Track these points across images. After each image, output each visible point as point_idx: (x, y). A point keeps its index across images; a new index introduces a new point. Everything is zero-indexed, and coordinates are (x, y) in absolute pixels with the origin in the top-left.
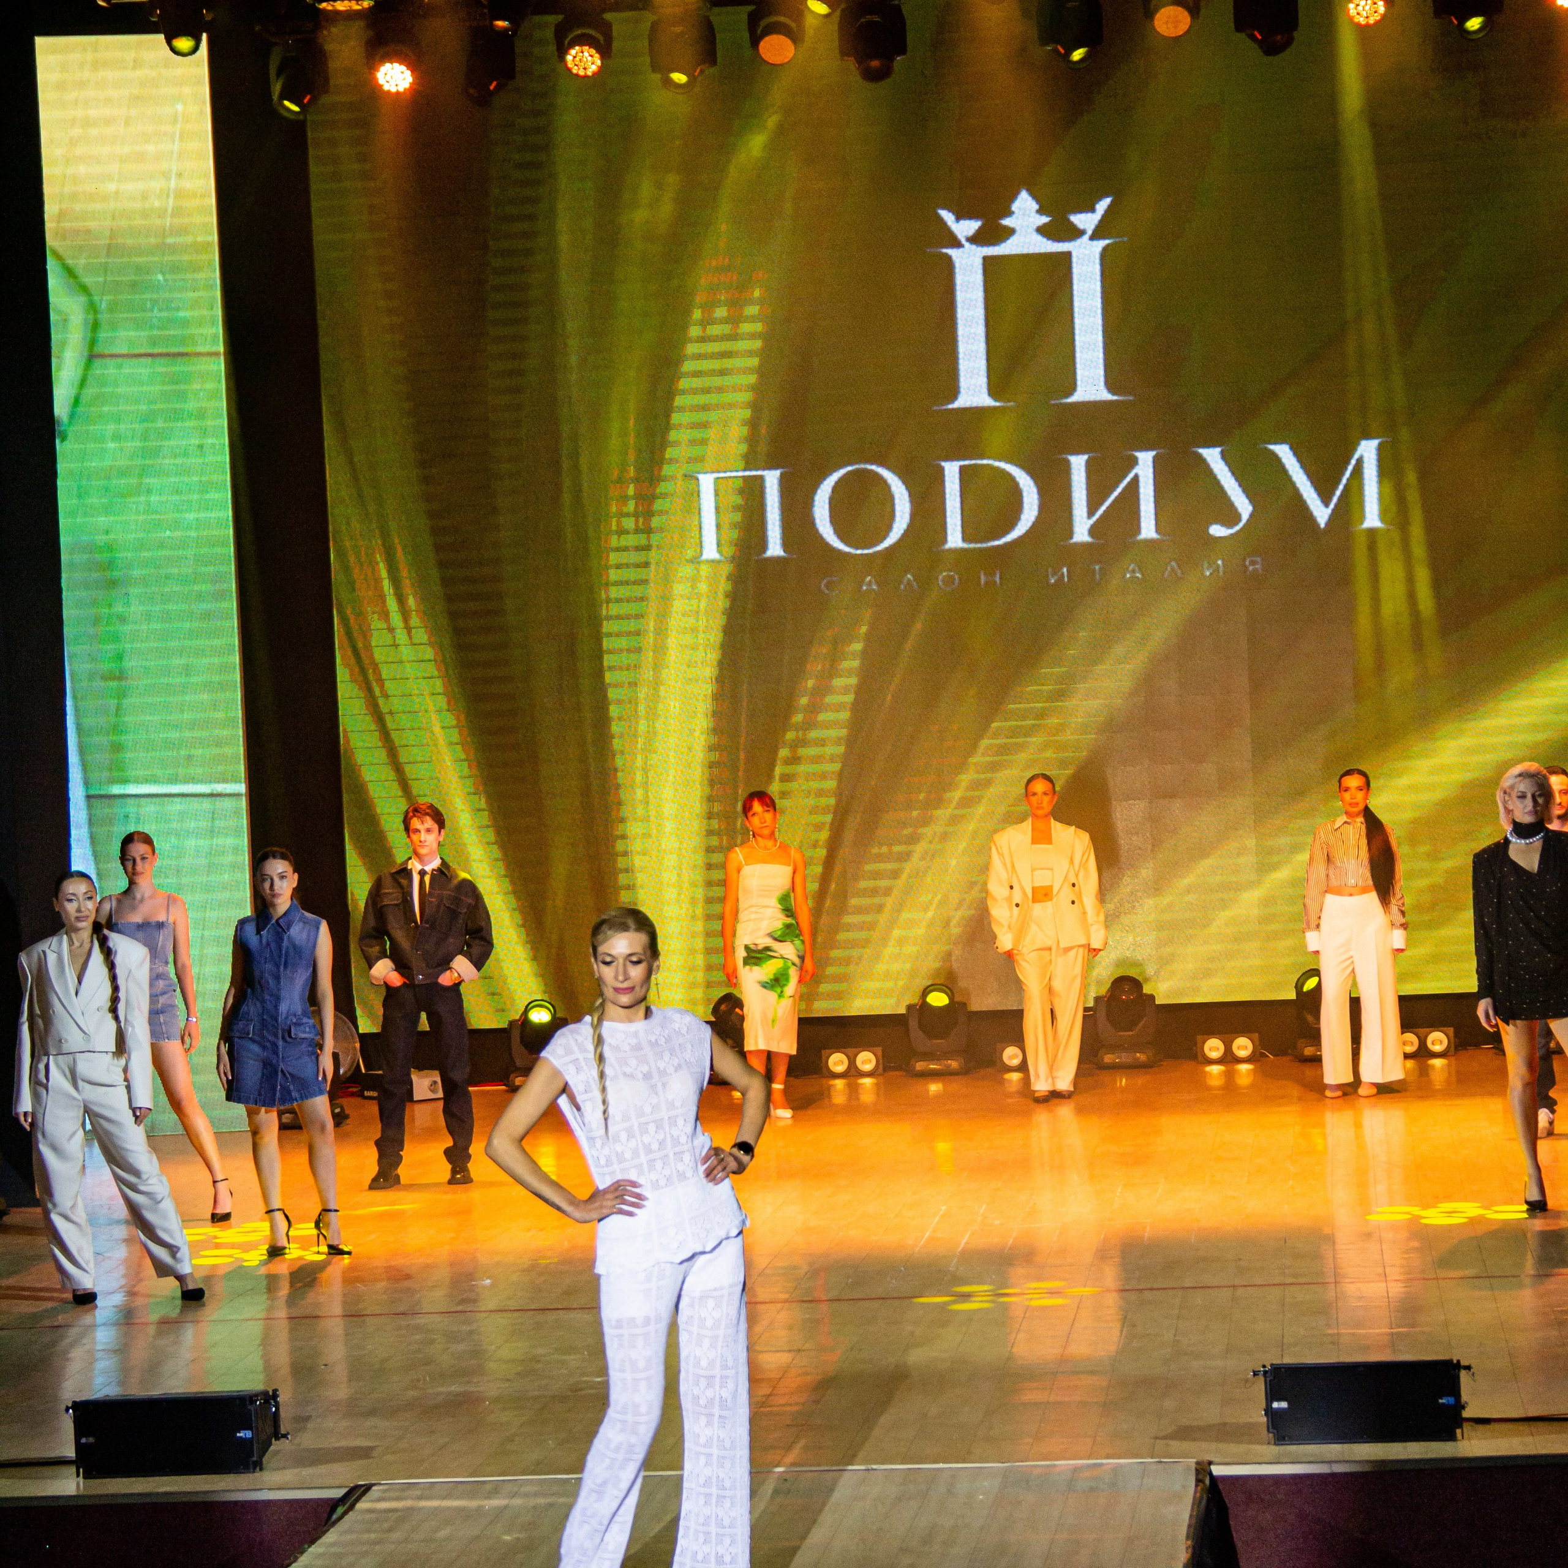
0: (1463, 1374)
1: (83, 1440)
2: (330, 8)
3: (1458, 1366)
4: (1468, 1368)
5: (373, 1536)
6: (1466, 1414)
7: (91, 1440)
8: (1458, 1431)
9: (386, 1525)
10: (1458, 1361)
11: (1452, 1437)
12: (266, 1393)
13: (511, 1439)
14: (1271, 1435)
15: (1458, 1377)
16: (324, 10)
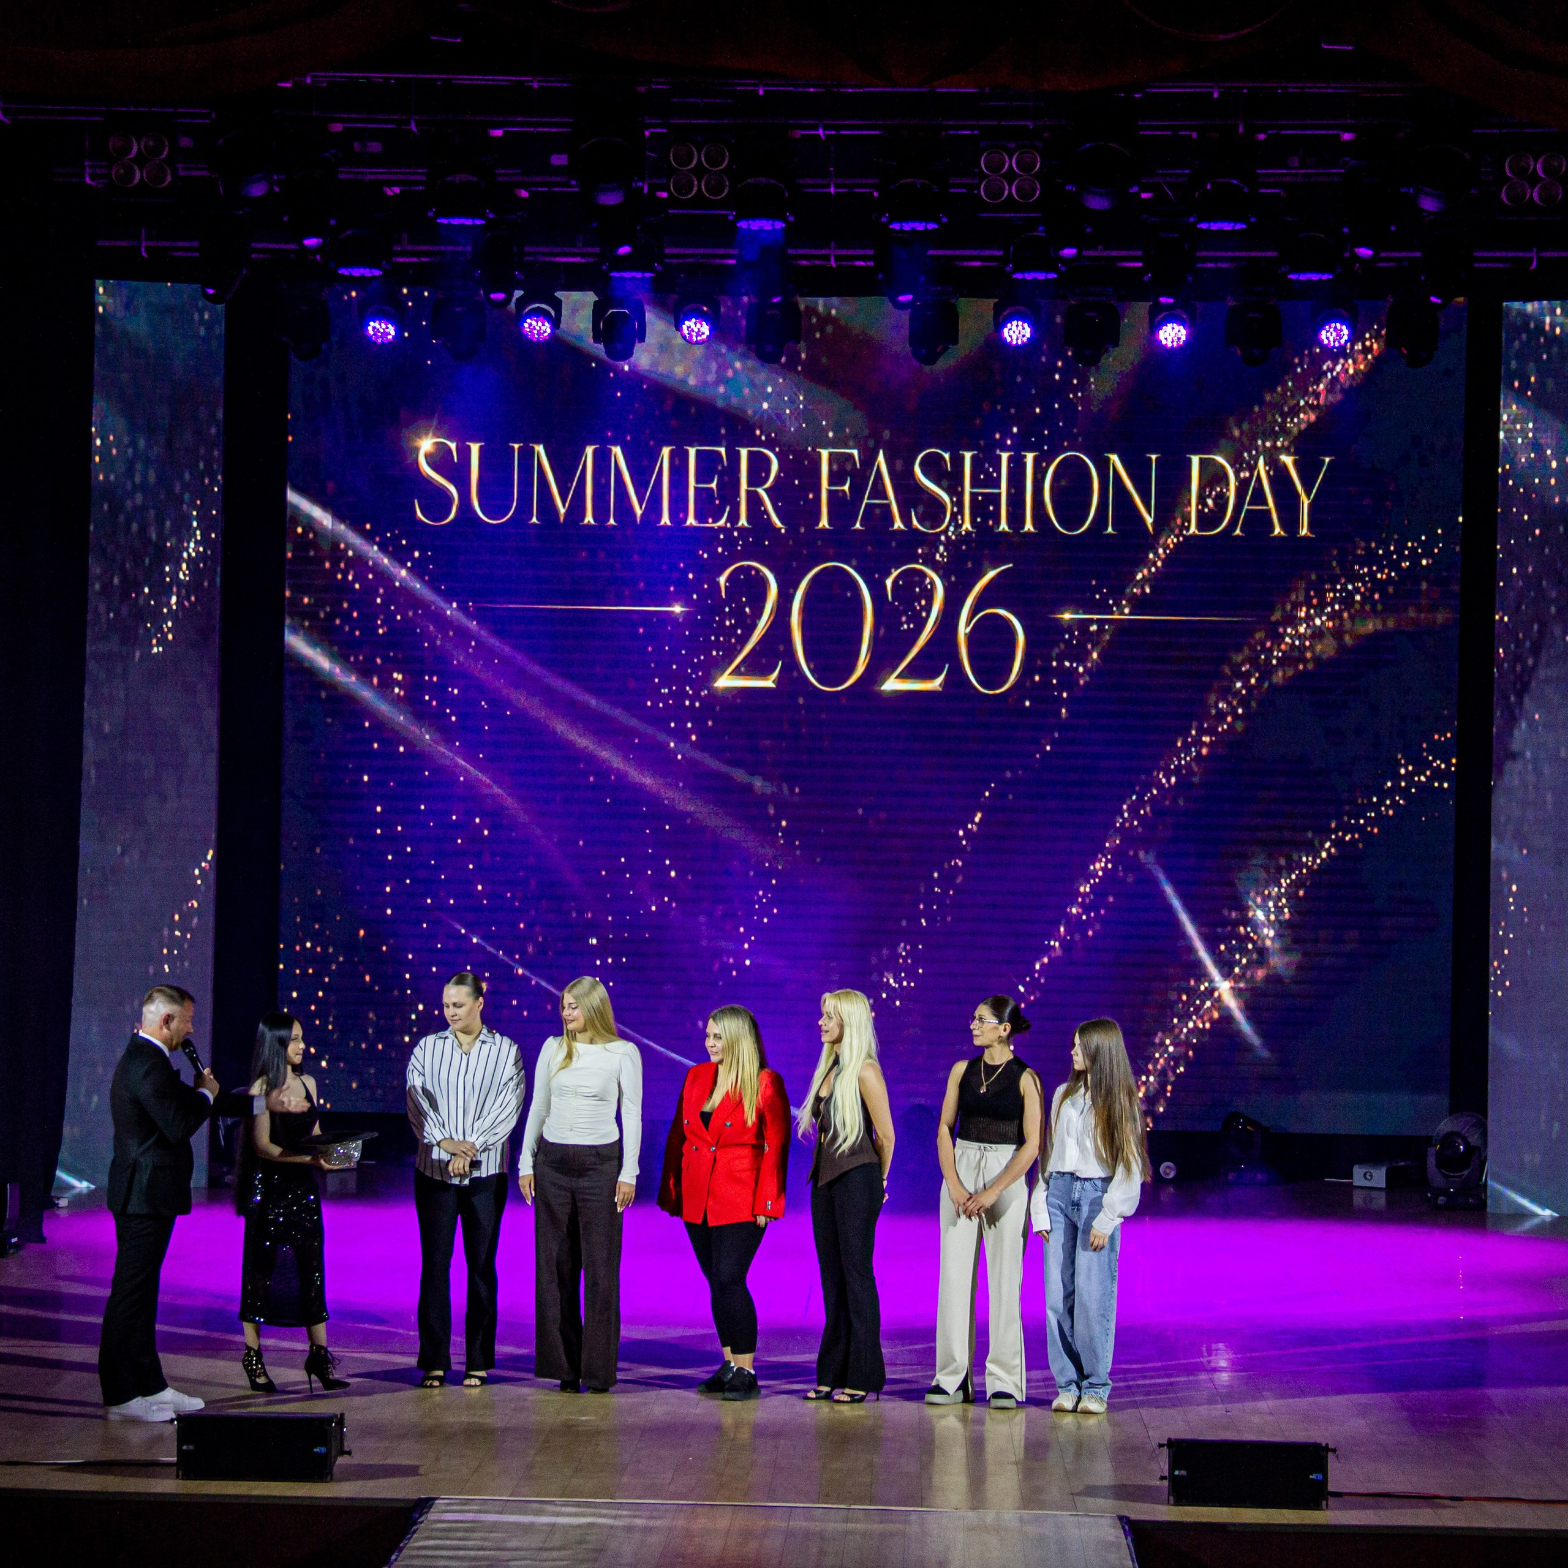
0: (1330, 1454)
1: (185, 1447)
2: (347, 273)
3: (1327, 1449)
4: (1334, 1450)
5: (454, 1543)
6: (1331, 1488)
7: (191, 1447)
8: (1324, 1503)
9: (459, 1535)
10: (1327, 1445)
11: (1317, 1507)
12: (336, 1416)
13: (530, 1466)
14: (1171, 1498)
15: (1327, 1457)
16: (342, 275)
